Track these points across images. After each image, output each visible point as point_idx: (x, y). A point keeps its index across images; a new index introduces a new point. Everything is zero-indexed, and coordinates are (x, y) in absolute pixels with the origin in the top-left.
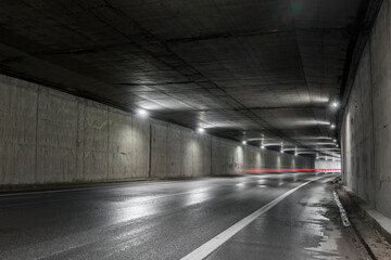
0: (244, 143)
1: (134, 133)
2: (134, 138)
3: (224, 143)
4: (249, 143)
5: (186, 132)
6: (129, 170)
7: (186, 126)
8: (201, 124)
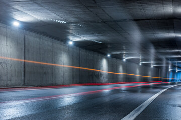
0: (109, 56)
1: (9, 44)
2: (9, 49)
3: (91, 55)
4: (113, 56)
5: (58, 45)
6: (4, 78)
7: (57, 39)
8: (71, 38)
